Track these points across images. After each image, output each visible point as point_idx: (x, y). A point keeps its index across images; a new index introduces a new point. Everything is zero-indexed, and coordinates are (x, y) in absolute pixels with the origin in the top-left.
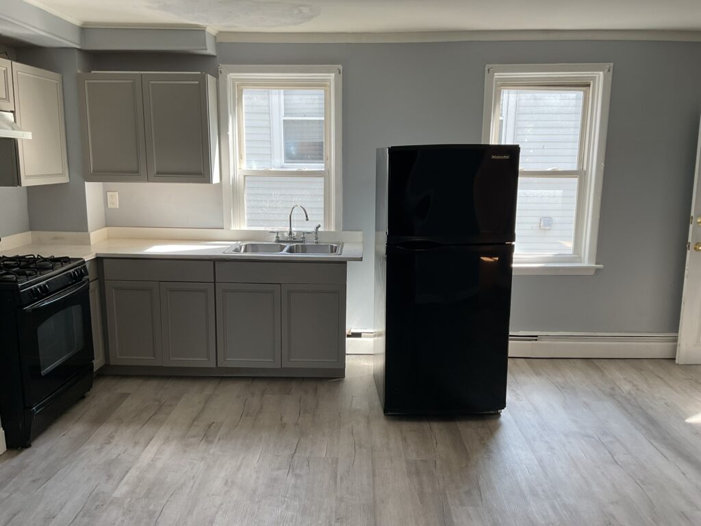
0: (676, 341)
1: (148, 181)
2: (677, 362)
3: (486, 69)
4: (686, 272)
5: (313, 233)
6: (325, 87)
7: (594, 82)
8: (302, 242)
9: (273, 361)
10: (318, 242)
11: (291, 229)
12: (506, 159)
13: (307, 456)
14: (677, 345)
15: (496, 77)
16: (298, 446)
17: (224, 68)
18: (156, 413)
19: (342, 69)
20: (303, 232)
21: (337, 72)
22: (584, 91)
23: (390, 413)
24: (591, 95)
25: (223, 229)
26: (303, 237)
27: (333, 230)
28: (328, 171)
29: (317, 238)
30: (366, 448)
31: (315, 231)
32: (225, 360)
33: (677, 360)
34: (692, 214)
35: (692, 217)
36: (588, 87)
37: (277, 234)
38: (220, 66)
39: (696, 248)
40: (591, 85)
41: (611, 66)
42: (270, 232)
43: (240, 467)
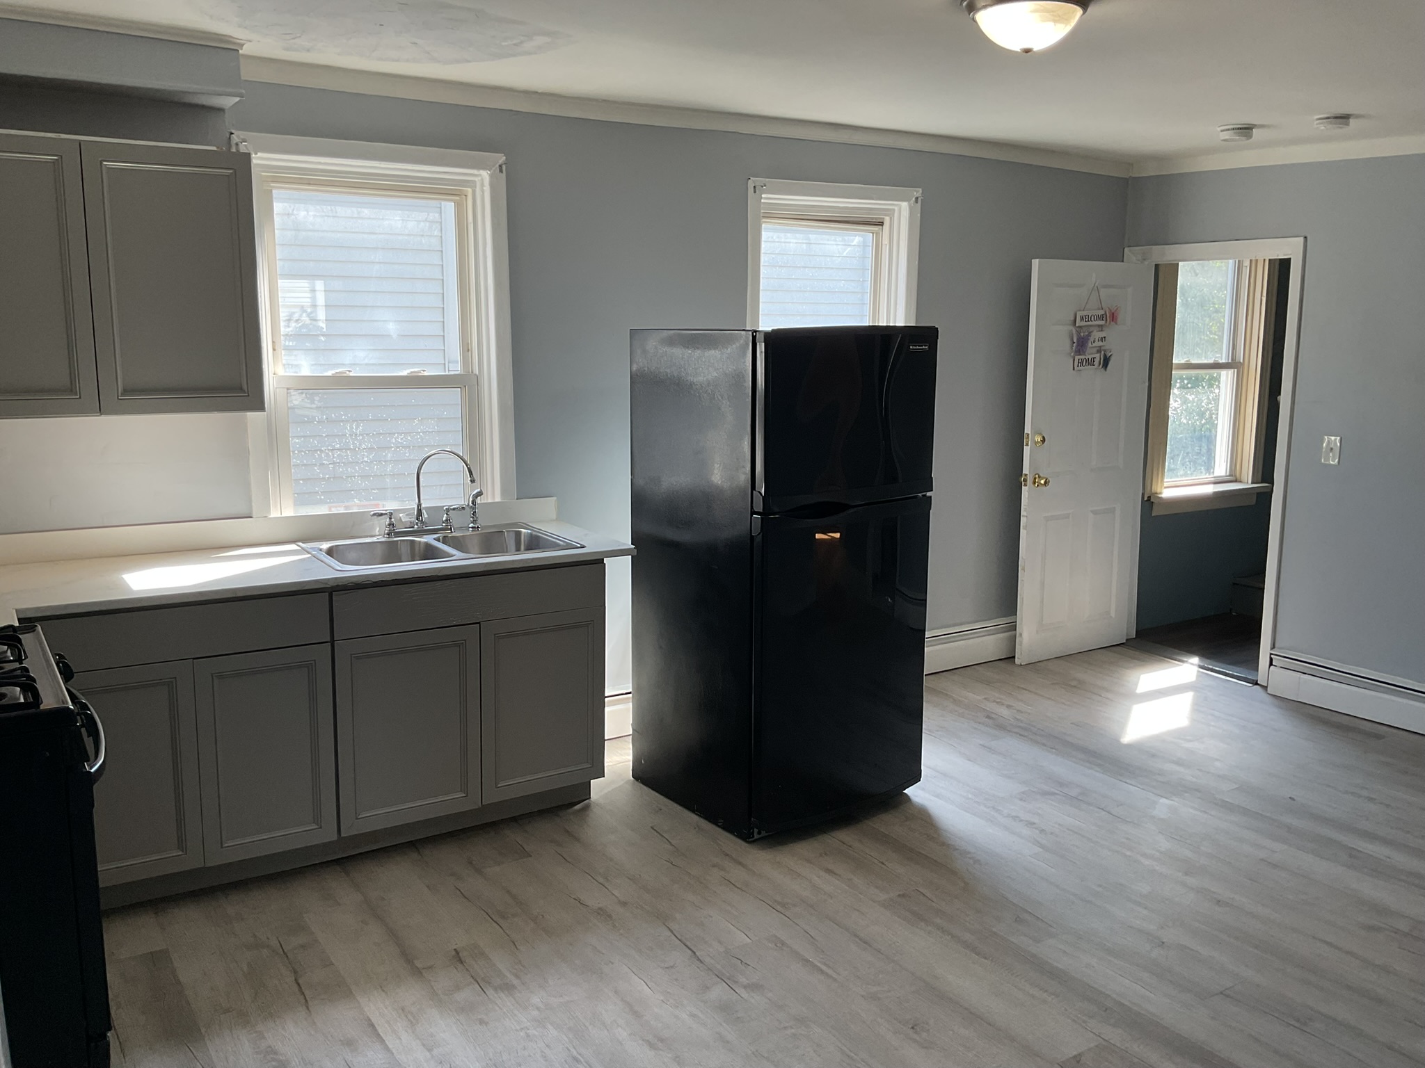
0: (1014, 628)
1: (101, 411)
2: (1017, 661)
3: (751, 184)
4: (1023, 520)
5: (467, 508)
6: (458, 198)
7: (891, 218)
8: (446, 532)
9: (464, 795)
10: (478, 527)
11: (419, 505)
12: (925, 351)
13: (722, 950)
14: (1015, 636)
15: (762, 201)
16: (683, 939)
17: (242, 139)
18: (295, 972)
19: (505, 164)
20: (445, 508)
21: (494, 169)
22: (873, 233)
23: (756, 836)
24: (886, 241)
25: (251, 517)
26: (447, 520)
27: (498, 499)
28: (475, 374)
29: (475, 519)
30: (795, 905)
31: (470, 503)
32: (357, 819)
33: (1018, 658)
34: (1028, 430)
35: (1028, 435)
36: (881, 227)
37: (390, 518)
38: (233, 134)
39: (1034, 483)
40: (885, 223)
41: (919, 194)
42: (374, 514)
43: (634, 1011)
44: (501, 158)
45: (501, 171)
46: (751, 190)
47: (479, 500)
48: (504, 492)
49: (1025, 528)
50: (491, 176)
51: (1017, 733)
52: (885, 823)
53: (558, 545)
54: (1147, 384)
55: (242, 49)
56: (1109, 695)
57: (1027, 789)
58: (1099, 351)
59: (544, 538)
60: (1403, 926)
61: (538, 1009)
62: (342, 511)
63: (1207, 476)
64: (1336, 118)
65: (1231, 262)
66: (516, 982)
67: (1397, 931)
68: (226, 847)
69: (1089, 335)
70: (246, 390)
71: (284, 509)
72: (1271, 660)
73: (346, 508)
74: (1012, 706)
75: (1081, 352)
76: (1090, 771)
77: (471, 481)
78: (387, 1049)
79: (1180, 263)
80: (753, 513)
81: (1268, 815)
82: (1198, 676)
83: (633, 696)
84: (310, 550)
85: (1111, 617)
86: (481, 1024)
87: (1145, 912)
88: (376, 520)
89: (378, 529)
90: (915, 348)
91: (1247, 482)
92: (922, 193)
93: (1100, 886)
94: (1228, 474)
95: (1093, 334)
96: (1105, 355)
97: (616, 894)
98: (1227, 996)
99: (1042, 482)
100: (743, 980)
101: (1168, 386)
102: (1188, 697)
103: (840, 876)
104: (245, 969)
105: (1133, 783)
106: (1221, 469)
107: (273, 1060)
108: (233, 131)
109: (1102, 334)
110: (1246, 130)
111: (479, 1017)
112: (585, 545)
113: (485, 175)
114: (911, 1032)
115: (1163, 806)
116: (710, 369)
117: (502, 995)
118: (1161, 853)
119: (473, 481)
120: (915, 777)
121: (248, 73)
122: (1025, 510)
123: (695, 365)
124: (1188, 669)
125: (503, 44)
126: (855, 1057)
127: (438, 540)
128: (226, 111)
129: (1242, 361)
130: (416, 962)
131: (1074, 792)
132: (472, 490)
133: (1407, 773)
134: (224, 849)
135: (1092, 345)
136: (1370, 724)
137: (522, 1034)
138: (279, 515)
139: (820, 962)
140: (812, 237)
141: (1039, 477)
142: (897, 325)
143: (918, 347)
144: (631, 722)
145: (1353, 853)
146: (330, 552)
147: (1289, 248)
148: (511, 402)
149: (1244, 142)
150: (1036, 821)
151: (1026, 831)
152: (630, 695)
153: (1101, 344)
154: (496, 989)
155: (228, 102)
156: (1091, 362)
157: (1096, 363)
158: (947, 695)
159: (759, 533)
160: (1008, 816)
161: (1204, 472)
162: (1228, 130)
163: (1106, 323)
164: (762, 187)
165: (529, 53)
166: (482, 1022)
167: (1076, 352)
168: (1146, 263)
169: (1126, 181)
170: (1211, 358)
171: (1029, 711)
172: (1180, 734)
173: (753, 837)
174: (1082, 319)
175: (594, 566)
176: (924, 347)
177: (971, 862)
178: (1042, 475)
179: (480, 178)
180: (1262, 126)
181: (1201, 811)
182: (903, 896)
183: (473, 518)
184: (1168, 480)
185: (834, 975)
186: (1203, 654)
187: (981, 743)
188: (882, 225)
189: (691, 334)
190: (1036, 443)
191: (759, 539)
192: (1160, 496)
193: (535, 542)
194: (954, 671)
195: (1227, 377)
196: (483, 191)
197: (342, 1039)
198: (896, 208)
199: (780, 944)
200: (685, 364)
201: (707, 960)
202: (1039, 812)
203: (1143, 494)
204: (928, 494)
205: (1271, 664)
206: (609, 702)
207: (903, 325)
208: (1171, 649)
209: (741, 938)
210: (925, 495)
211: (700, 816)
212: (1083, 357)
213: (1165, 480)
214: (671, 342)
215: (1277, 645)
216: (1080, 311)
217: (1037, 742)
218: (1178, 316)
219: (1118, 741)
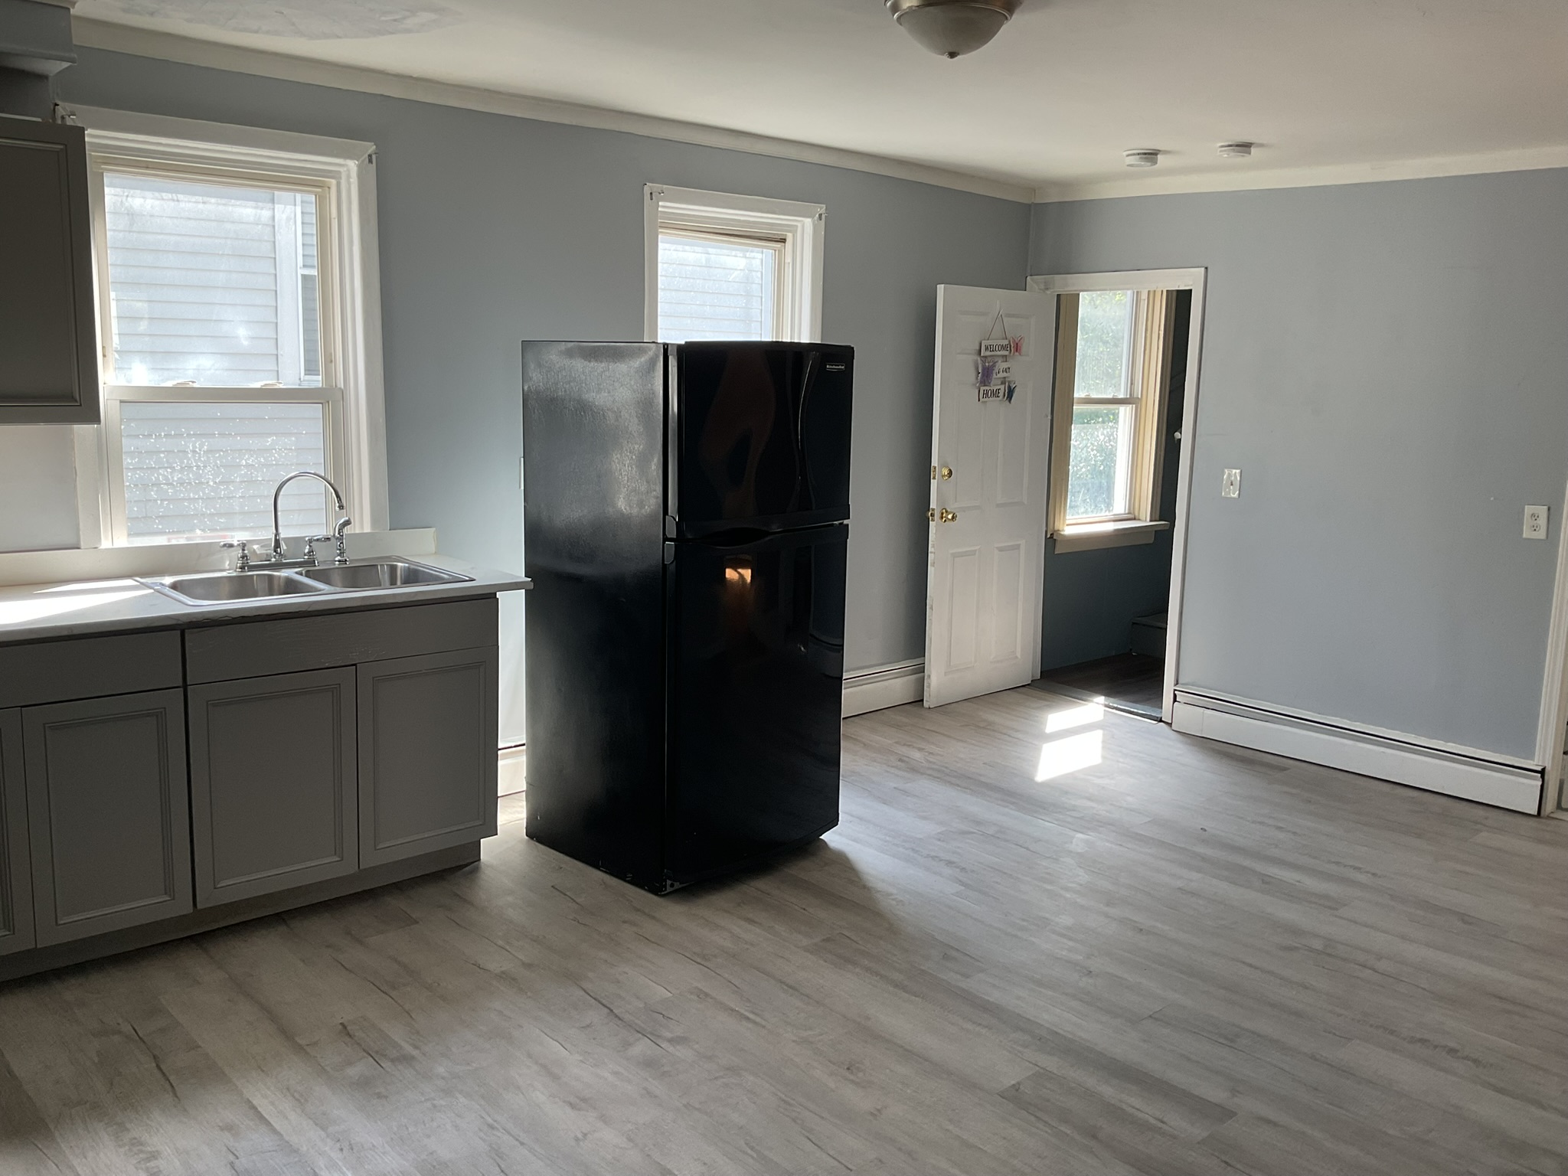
0: (922, 669)
2: (926, 704)
3: (647, 190)
4: (931, 557)
5: (333, 539)
6: (320, 190)
7: (794, 235)
8: (308, 565)
9: (339, 859)
10: (346, 560)
11: (277, 534)
12: (840, 371)
13: (642, 1006)
14: (924, 677)
15: (660, 209)
16: (598, 997)
17: (71, 112)
18: (155, 1057)
19: (375, 153)
20: (307, 539)
21: (363, 158)
22: (775, 250)
23: (669, 889)
24: (789, 260)
25: (79, 548)
26: (309, 552)
27: (367, 529)
28: (340, 388)
29: (342, 551)
30: (715, 956)
31: (337, 534)
32: (215, 888)
33: (927, 701)
34: (935, 462)
35: (935, 468)
36: (783, 244)
37: (243, 550)
38: (58, 105)
39: (942, 518)
40: (787, 240)
41: (823, 211)
42: (225, 545)
43: (550, 1072)
44: (371, 148)
45: (370, 161)
46: (647, 197)
47: (347, 530)
48: (375, 521)
49: (933, 565)
50: (359, 167)
51: (930, 775)
52: (804, 869)
53: (442, 579)
54: (1049, 418)
55: (74, 8)
56: (1019, 736)
57: (944, 829)
58: (1003, 383)
59: (424, 571)
60: (1317, 944)
61: (443, 1078)
62: (182, 542)
63: (1107, 513)
64: (1237, 146)
65: (1129, 292)
66: (415, 1053)
67: (1311, 950)
68: (62, 924)
69: (994, 365)
70: (78, 400)
71: (116, 538)
72: (1175, 696)
73: (188, 539)
74: (924, 749)
75: (987, 383)
76: (1006, 810)
77: (339, 507)
78: (275, 1131)
79: (1081, 294)
80: (665, 539)
81: (1183, 846)
82: (1104, 715)
83: (527, 748)
84: (152, 585)
85: (1017, 657)
86: (378, 1098)
87: (1071, 943)
88: (226, 552)
89: (228, 563)
90: (831, 367)
91: (1145, 520)
92: (826, 209)
93: (1023, 920)
94: (1127, 512)
95: (997, 365)
96: (1009, 387)
97: (520, 957)
98: (1156, 1019)
99: (950, 517)
100: (668, 1035)
101: (1069, 421)
102: (1098, 734)
103: (760, 924)
104: (96, 1060)
105: (1048, 819)
106: (1120, 507)
107: (141, 1151)
108: (59, 102)
109: (1005, 365)
110: (1151, 155)
111: (377, 1091)
112: (475, 578)
113: (352, 165)
114: (847, 1074)
115: (1079, 841)
116: (616, 384)
117: (400, 1067)
118: (1081, 885)
119: (341, 507)
120: (832, 821)
121: (80, 37)
122: (933, 546)
123: (598, 380)
124: (1095, 708)
125: (383, 18)
126: (792, 1102)
127: (300, 574)
128: (50, 79)
129: (1140, 396)
130: (297, 1039)
131: (991, 831)
132: (337, 518)
133: (1310, 802)
134: (59, 927)
135: (997, 376)
136: (1272, 756)
137: (428, 1104)
138: (111, 547)
139: (746, 1010)
140: (710, 250)
141: (946, 512)
142: (802, 341)
143: (834, 367)
144: (525, 775)
145: (1266, 880)
146: (174, 586)
147: (1188, 279)
148: (382, 420)
149: (1147, 167)
150: (955, 860)
151: (947, 871)
152: (524, 747)
153: (1005, 375)
154: (393, 1061)
155: (53, 68)
156: (995, 394)
157: (1001, 394)
158: (856, 740)
159: (672, 563)
160: (928, 856)
161: (1104, 509)
162: (1134, 154)
163: (1010, 352)
164: (660, 193)
165: (408, 31)
166: (379, 1096)
167: (981, 383)
168: (1048, 292)
169: (1028, 207)
170: (1110, 393)
171: (942, 753)
172: (1091, 771)
173: (666, 890)
174: (987, 349)
175: (485, 601)
176: (840, 367)
177: (894, 902)
178: (949, 510)
179: (345, 169)
180: (1166, 152)
181: (1117, 844)
182: (827, 940)
183: (340, 550)
184: (1070, 517)
185: (764, 1023)
186: (1109, 692)
187: (895, 786)
188: (785, 242)
189: (594, 347)
190: (944, 476)
191: (672, 568)
192: (1062, 533)
193: (413, 576)
194: (863, 716)
195: (1125, 412)
196: (349, 183)
197: (221, 1124)
198: (799, 225)
199: (703, 995)
200: (586, 379)
201: (627, 1017)
202: (959, 850)
203: (1046, 532)
204: (846, 522)
205: (1175, 700)
206: (502, 754)
207: (808, 342)
208: (1075, 689)
209: (661, 992)
210: (842, 523)
211: (605, 872)
212: (988, 388)
213: (1067, 517)
214: (570, 354)
215: (1180, 681)
216: (984, 340)
217: (951, 783)
218: (1078, 347)
219: (1031, 780)
